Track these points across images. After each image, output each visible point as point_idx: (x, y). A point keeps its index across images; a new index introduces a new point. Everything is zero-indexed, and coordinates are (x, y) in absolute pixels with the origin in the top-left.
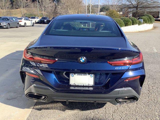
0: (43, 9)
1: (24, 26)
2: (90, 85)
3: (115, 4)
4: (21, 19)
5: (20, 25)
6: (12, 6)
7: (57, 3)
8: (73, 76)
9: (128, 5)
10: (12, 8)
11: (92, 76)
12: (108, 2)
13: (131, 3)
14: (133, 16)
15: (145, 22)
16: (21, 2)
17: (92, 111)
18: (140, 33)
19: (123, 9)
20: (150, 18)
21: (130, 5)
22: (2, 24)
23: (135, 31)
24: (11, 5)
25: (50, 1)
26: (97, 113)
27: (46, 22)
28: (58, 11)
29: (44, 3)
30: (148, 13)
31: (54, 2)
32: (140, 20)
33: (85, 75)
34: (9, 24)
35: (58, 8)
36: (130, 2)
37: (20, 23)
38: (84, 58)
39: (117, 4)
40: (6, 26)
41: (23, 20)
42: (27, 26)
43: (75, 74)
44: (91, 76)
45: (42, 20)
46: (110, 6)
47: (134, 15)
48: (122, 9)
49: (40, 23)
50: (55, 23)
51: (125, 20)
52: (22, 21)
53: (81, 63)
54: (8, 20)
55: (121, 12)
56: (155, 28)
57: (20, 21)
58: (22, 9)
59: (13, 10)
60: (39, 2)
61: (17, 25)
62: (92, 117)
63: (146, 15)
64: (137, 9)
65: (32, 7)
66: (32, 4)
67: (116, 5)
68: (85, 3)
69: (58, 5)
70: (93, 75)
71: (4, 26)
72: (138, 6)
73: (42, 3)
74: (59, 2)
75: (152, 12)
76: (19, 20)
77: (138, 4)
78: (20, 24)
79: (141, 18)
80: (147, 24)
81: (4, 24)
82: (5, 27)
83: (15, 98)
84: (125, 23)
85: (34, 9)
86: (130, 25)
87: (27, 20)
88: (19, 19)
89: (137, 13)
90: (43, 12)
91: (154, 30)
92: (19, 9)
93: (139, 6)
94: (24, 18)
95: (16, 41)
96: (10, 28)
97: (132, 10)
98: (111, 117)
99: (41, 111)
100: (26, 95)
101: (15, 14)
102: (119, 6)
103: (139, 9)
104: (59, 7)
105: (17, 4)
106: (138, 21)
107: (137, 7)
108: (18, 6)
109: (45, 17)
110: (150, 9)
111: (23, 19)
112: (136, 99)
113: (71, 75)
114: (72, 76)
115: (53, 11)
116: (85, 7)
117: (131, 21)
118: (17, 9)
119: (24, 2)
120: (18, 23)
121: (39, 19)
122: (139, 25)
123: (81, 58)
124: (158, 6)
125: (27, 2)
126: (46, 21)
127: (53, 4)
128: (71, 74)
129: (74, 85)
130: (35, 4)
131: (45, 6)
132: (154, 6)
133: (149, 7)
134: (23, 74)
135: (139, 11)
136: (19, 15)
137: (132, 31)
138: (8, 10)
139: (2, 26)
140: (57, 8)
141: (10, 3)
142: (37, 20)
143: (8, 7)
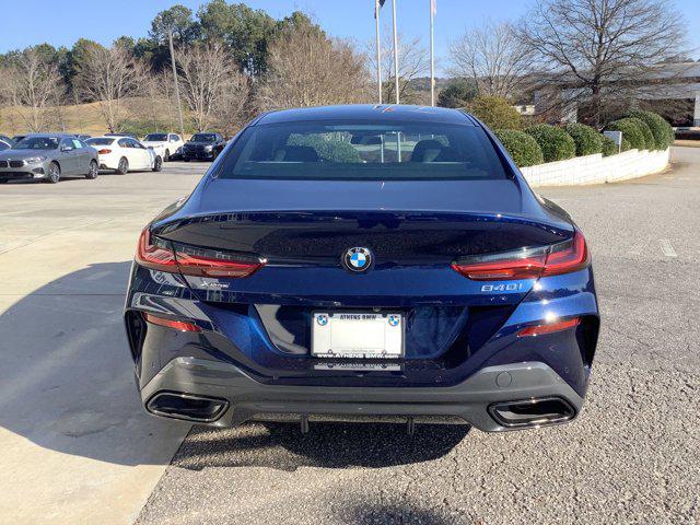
0: (200, 99)
1: (117, 172)
2: (391, 357)
3: (502, 73)
4: (107, 142)
5: (103, 166)
6: (69, 91)
7: (257, 75)
8: (325, 323)
9: (556, 77)
10: (67, 97)
11: (395, 320)
12: (472, 64)
13: (567, 67)
14: (581, 119)
15: (633, 141)
16: (104, 72)
17: (400, 469)
18: (611, 188)
19: (538, 94)
20: (652, 126)
21: (566, 73)
22: (26, 163)
23: (590, 180)
24: (63, 87)
25: (229, 68)
26: (422, 475)
27: (211, 153)
28: (263, 106)
29: (201, 75)
30: (643, 104)
31: (245, 70)
32: (610, 134)
33: (368, 317)
34: (55, 162)
35: (263, 94)
36: (566, 62)
37: (103, 159)
38: (362, 251)
39: (511, 73)
40: (42, 171)
41: (114, 146)
42: (129, 172)
43: (331, 316)
44: (393, 323)
45: (196, 144)
46: (481, 84)
47: (585, 115)
48: (531, 93)
49: (187, 160)
50: (253, 138)
51: (543, 136)
52: (109, 151)
53: (352, 270)
54: (52, 145)
55: (528, 103)
56: (675, 166)
57: (101, 152)
58: (109, 102)
59: (72, 108)
60: (180, 72)
61: (87, 168)
62: (400, 489)
63: (636, 115)
64: (595, 91)
65: (152, 92)
66: (153, 83)
67: (504, 77)
68: (372, 71)
69: (263, 83)
70: (399, 316)
71: (37, 170)
72: (598, 77)
73: (194, 78)
74: (264, 70)
75: (660, 101)
76: (99, 148)
77: (598, 69)
78: (100, 162)
79: (615, 128)
80: (640, 149)
81: (34, 163)
82: (40, 176)
83: (98, 431)
84: (544, 149)
85: (160, 102)
86: (567, 156)
87: (131, 145)
88: (99, 142)
89: (595, 106)
90: (200, 115)
91: (672, 177)
92: (96, 104)
93: (603, 78)
94: (118, 138)
95: (88, 229)
96: (62, 179)
97: (574, 95)
98: (478, 489)
99: (202, 473)
100: (147, 403)
101: (81, 124)
102: (521, 82)
103: (603, 90)
104: (267, 90)
105: (87, 82)
106: (599, 139)
107: (596, 81)
108: (93, 90)
109: (208, 132)
110: (653, 87)
111: (115, 144)
112: (569, 411)
113: (315, 320)
114: (321, 322)
115: (241, 107)
116: (374, 86)
117: (571, 139)
118: (90, 101)
119: (118, 73)
120: (95, 160)
121: (181, 143)
122: (605, 155)
123: (354, 251)
124: (686, 75)
125: (131, 72)
126: (209, 148)
127: (239, 80)
128: (317, 315)
129: (331, 356)
130: (167, 82)
131: (205, 90)
132: (669, 74)
133: (647, 82)
134: (136, 323)
135: (606, 97)
136: (96, 127)
137: (576, 182)
138: (52, 109)
139: (27, 173)
140: (258, 96)
141: (59, 78)
142: (174, 146)
143: (51, 97)
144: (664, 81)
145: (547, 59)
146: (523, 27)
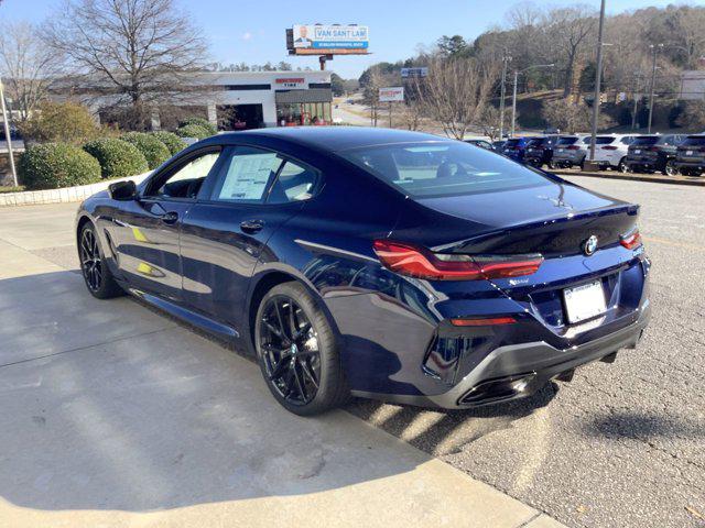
36: (101, 68)
51: (140, 145)
72: (136, 84)
77: (135, 76)
93: (140, 85)
97: (114, 102)
100: (460, 398)
107: (135, 88)
117: (166, 146)
128: (566, 292)
144: (199, 89)
145: (79, 63)
146: (48, 28)
